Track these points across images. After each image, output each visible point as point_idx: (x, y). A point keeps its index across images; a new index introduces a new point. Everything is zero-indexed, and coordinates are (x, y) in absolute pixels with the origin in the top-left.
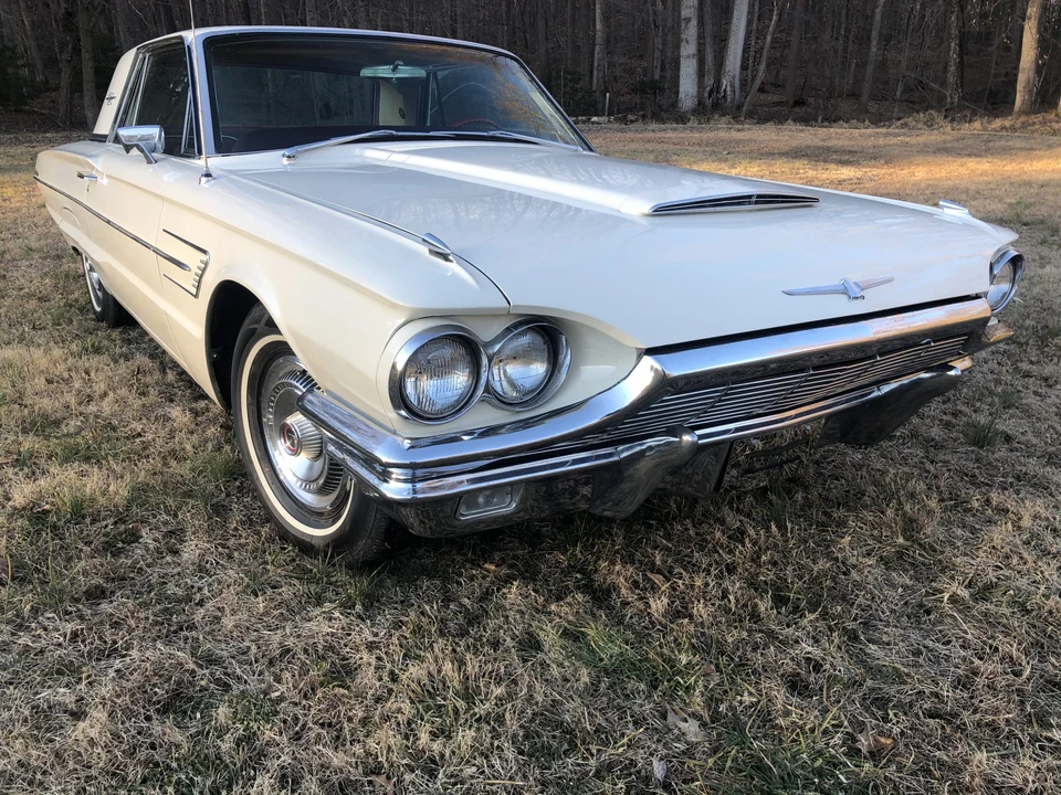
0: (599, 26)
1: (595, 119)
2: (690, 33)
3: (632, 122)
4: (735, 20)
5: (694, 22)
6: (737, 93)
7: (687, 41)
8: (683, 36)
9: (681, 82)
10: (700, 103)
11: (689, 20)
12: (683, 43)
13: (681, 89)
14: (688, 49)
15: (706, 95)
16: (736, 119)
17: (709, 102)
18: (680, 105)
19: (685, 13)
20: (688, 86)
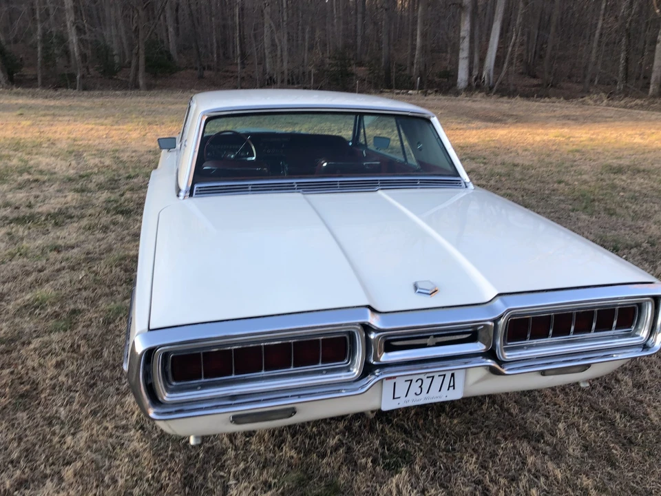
0: (418, 40)
1: (410, 92)
2: (465, 45)
3: (429, 94)
4: (491, 39)
5: (467, 40)
6: (491, 79)
7: (463, 50)
8: (461, 47)
9: (459, 73)
10: (469, 84)
11: (464, 38)
12: (461, 51)
13: (459, 77)
14: (464, 54)
15: (473, 80)
16: (488, 94)
17: (474, 84)
18: (458, 85)
19: (462, 34)
20: (462, 76)
